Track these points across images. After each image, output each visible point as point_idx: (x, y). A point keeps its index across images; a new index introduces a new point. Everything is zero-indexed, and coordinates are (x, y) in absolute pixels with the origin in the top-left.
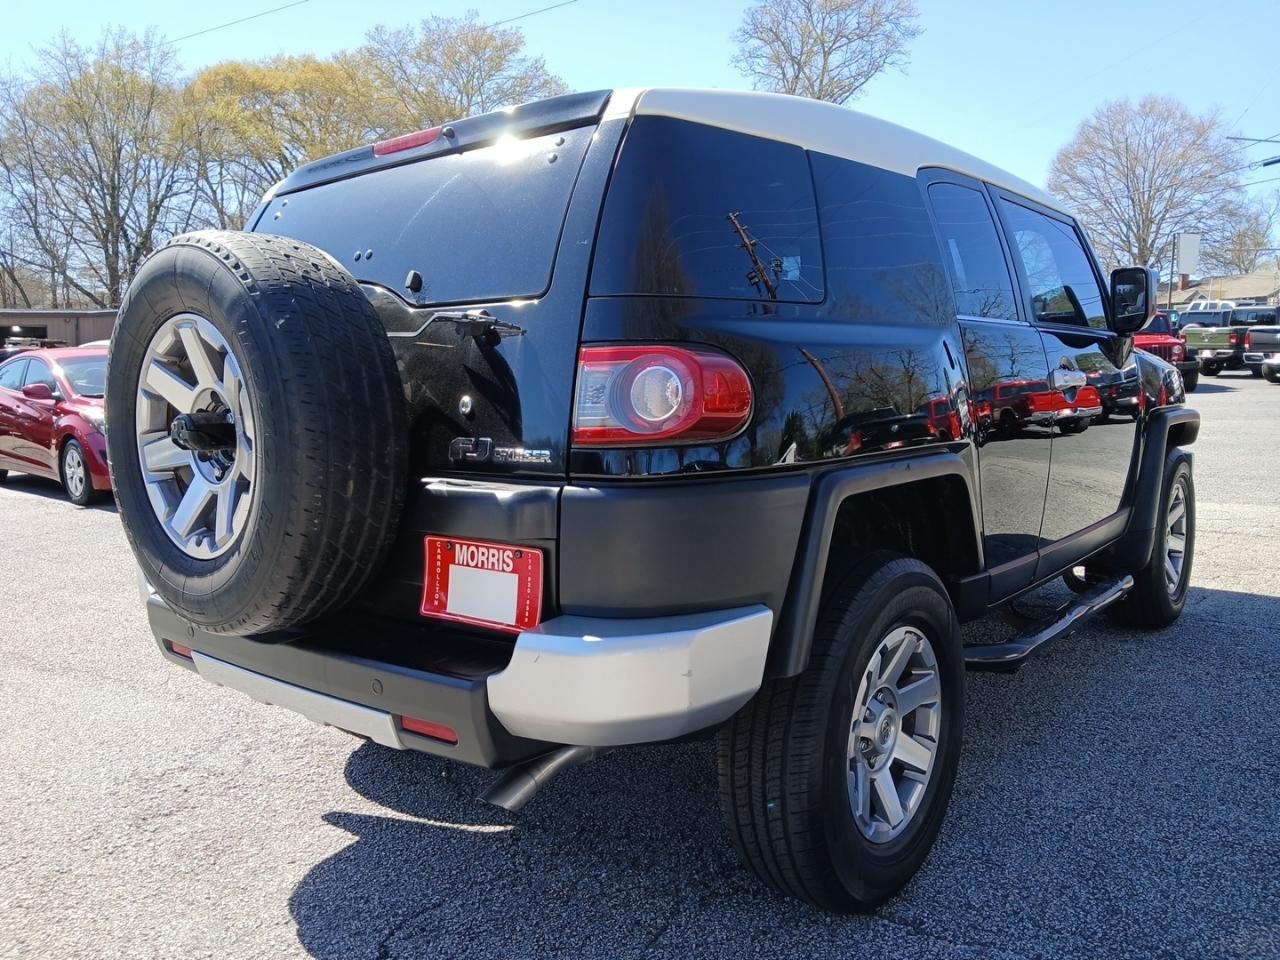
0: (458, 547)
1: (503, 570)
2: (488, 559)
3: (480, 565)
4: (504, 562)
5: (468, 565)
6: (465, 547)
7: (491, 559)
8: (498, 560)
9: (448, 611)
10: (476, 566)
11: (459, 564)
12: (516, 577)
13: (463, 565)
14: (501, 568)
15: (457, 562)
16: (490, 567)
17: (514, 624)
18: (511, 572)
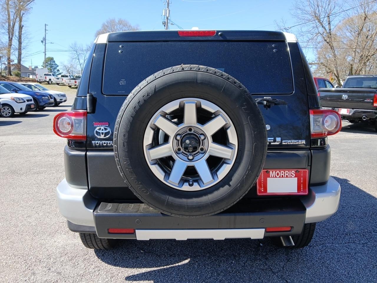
0: (271, 172)
1: (291, 177)
2: (284, 174)
3: (281, 176)
4: (291, 174)
5: (276, 177)
6: (274, 172)
7: (286, 174)
8: (289, 174)
9: (268, 192)
10: (280, 177)
11: (272, 177)
12: (296, 178)
13: (273, 177)
14: (290, 176)
15: (271, 177)
16: (286, 176)
17: (297, 192)
18: (294, 177)
